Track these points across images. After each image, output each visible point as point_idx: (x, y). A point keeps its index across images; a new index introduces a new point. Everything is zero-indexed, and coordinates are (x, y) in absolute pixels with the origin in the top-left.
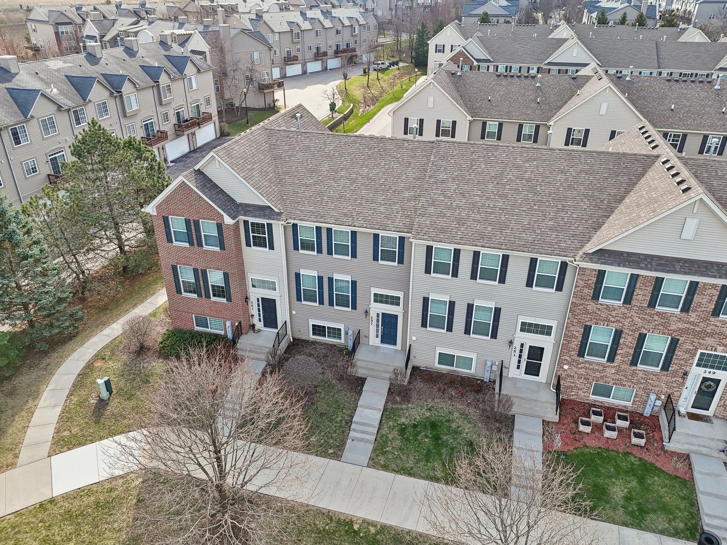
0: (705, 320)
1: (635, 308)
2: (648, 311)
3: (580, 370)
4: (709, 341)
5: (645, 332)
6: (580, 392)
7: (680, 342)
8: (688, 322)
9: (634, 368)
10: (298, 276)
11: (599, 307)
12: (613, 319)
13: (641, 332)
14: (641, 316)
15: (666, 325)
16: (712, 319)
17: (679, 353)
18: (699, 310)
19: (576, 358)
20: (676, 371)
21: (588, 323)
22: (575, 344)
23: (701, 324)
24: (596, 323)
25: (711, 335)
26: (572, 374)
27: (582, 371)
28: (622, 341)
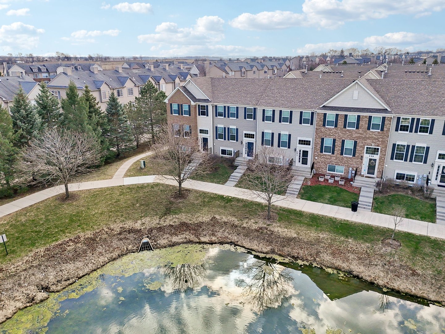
0: (365, 132)
1: (339, 129)
2: (344, 130)
3: (322, 159)
4: (369, 141)
5: (344, 139)
6: (323, 169)
7: (357, 143)
8: (359, 133)
9: (342, 156)
10: (216, 127)
11: (326, 129)
12: (331, 134)
13: (343, 139)
14: (342, 132)
15: (351, 135)
16: (368, 131)
17: (358, 148)
18: (362, 127)
19: (320, 153)
20: (358, 156)
21: (323, 137)
22: (319, 147)
23: (364, 134)
24: (326, 137)
25: (369, 138)
26: (319, 161)
27: (323, 159)
28: (336, 144)
